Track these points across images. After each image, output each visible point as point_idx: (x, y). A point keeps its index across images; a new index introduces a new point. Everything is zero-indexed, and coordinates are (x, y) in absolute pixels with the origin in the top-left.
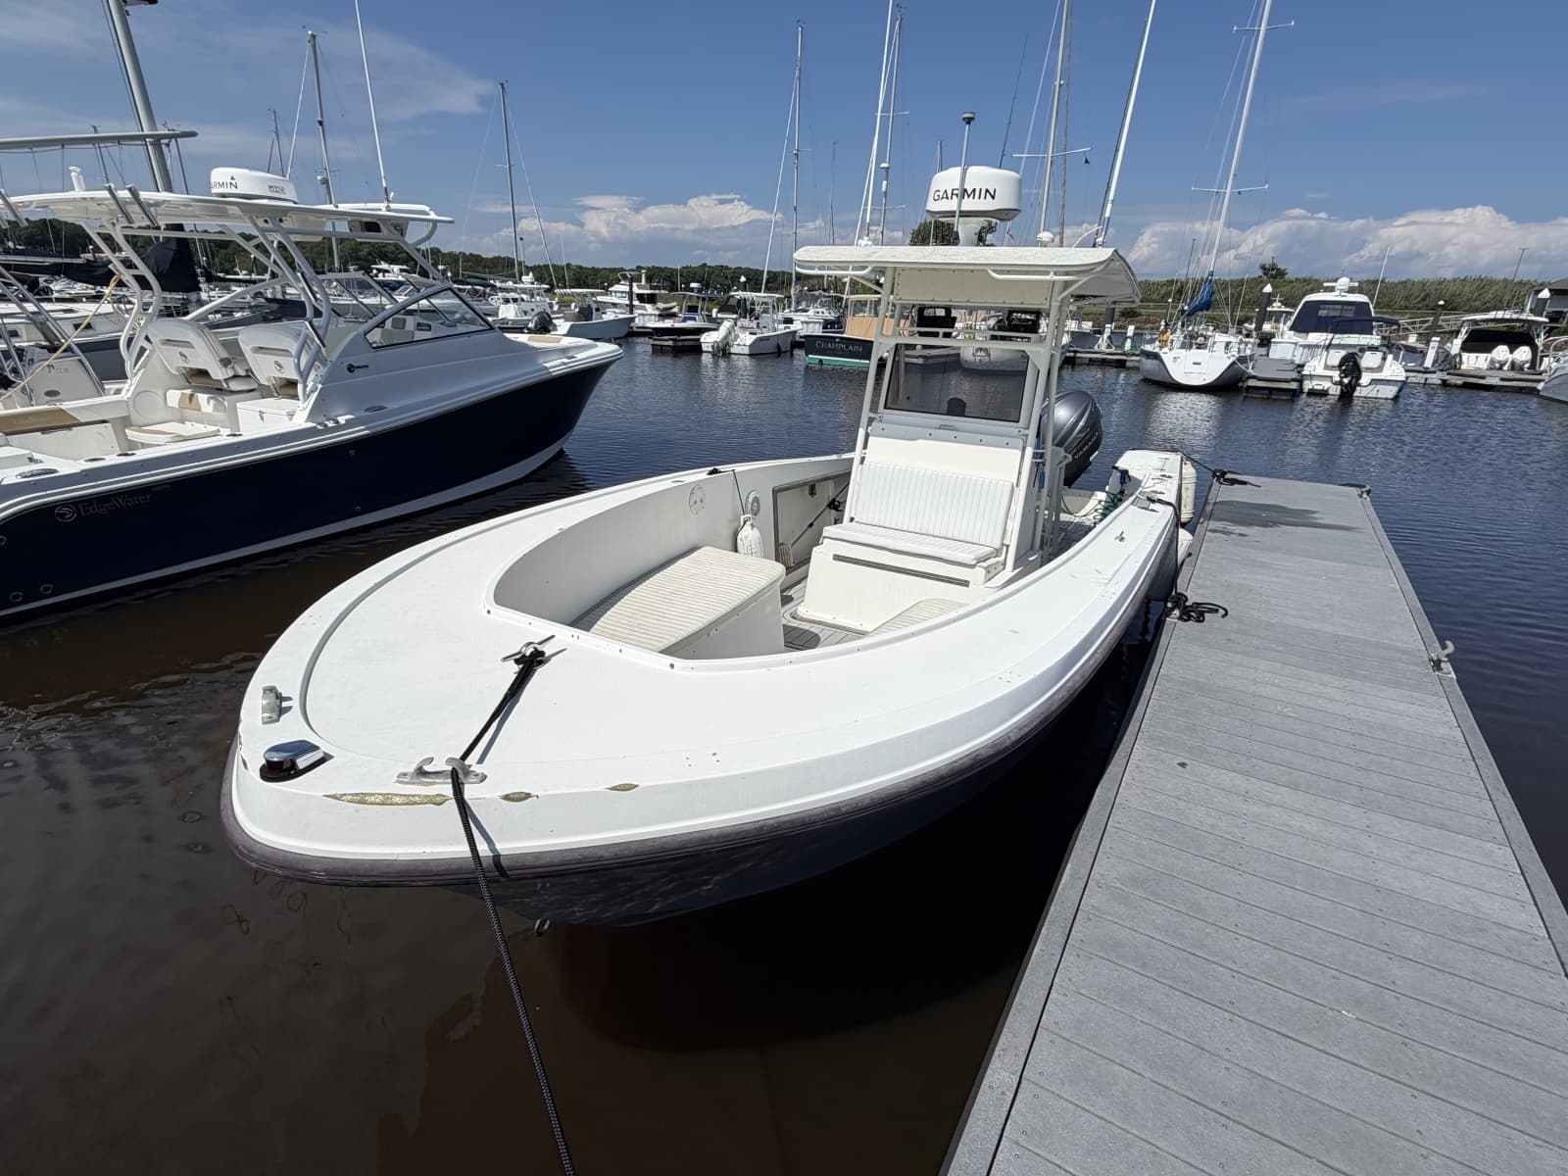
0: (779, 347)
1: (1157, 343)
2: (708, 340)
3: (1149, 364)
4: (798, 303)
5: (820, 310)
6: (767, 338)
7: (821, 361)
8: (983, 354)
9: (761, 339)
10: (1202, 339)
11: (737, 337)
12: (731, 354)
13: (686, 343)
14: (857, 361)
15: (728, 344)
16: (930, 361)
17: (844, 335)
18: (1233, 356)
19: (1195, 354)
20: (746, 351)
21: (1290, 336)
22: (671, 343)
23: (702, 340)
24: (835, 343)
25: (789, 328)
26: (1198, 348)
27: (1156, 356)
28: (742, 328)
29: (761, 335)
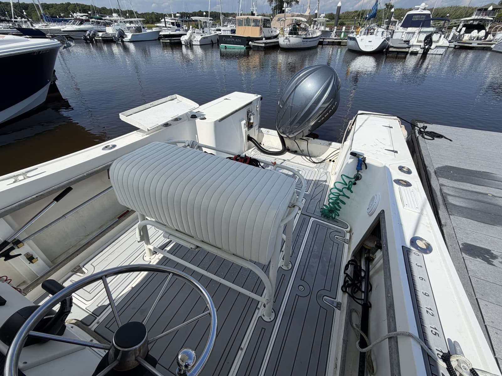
0: (212, 41)
1: (355, 33)
2: (183, 39)
3: (351, 43)
4: (224, 23)
5: (232, 25)
6: (207, 37)
7: (225, 46)
8: (287, 41)
9: (204, 38)
10: (373, 30)
11: (195, 37)
12: (193, 45)
13: (175, 41)
14: (239, 46)
15: (191, 40)
16: (267, 45)
17: (236, 35)
18: (385, 37)
19: (370, 37)
20: (199, 43)
21: (401, 29)
22: (168, 41)
23: (181, 39)
24: (230, 38)
25: (216, 33)
26: (371, 35)
27: (354, 39)
28: (197, 33)
29: (204, 36)
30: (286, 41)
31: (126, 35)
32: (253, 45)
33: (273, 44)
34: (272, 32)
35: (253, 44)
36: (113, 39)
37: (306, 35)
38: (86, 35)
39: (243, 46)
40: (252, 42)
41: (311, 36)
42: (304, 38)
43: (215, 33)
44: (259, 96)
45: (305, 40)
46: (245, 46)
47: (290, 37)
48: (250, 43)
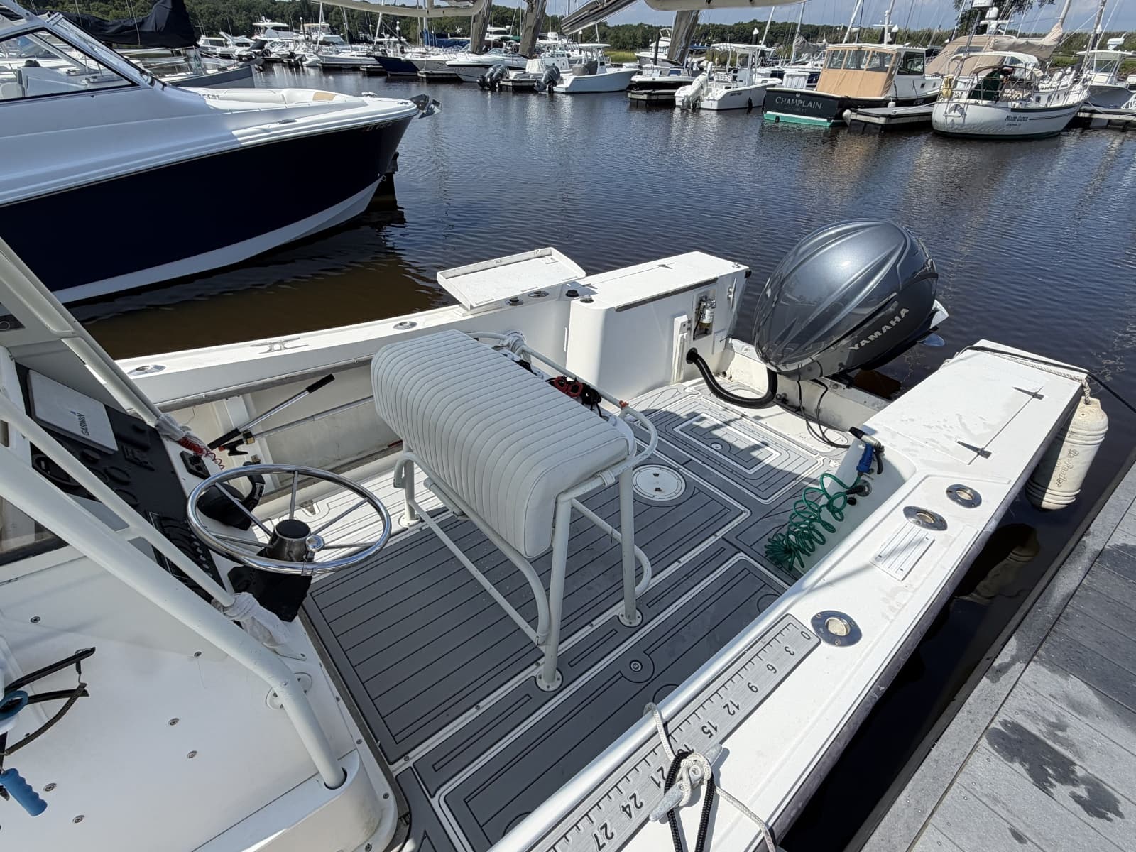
0: (750, 102)
2: (682, 93)
6: (739, 93)
7: (778, 118)
8: (957, 114)
9: (732, 94)
11: (709, 91)
12: (700, 109)
13: (661, 97)
14: (814, 118)
15: (699, 98)
16: (894, 121)
17: (812, 92)
20: (715, 106)
22: (645, 97)
23: (676, 95)
24: (796, 98)
25: (766, 81)
28: (717, 81)
29: (735, 89)
30: (952, 113)
31: (562, 79)
32: (852, 120)
33: (916, 119)
34: (923, 86)
35: (854, 116)
36: (534, 86)
37: (1027, 99)
38: (487, 75)
39: (825, 120)
40: (852, 111)
41: (1042, 105)
42: (1014, 110)
43: (763, 81)
44: (743, 267)
45: (1018, 115)
46: (829, 121)
47: (968, 104)
48: (847, 112)
